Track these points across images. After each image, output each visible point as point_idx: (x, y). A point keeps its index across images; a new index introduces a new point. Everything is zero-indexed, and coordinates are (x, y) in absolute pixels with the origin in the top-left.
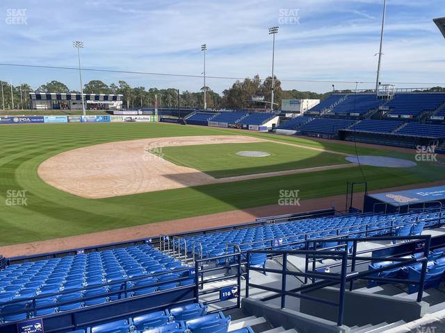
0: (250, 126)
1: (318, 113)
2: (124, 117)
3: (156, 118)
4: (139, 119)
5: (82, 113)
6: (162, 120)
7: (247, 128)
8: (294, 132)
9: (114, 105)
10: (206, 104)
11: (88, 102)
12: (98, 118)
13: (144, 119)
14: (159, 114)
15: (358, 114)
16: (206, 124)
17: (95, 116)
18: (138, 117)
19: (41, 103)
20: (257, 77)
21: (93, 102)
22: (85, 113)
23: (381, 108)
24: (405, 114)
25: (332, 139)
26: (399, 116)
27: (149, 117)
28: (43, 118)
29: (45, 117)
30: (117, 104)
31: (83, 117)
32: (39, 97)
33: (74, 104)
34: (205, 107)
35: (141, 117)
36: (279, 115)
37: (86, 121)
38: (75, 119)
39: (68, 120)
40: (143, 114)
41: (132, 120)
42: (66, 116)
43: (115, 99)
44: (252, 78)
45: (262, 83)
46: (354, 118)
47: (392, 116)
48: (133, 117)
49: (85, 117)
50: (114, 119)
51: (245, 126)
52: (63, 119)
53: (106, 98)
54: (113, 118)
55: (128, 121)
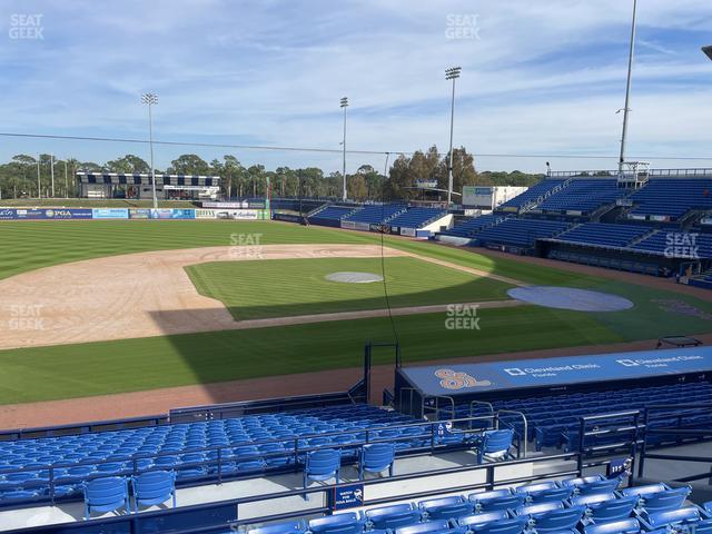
0: (402, 229)
1: (515, 209)
2: (217, 212)
3: (267, 214)
4: (240, 214)
5: (152, 205)
6: (276, 217)
7: (398, 233)
8: (467, 240)
9: (208, 193)
10: (345, 192)
11: (167, 187)
12: (175, 212)
13: (248, 215)
14: (272, 207)
15: (579, 213)
16: (337, 224)
17: (172, 210)
18: (238, 211)
19: (95, 189)
20: (434, 149)
21: (173, 188)
22: (156, 205)
23: (619, 203)
24: (658, 214)
25: (523, 254)
26: (648, 218)
27: (255, 211)
28: (90, 211)
29: (94, 209)
30: (213, 191)
31: (153, 210)
32: (92, 179)
33: (145, 190)
34: (345, 197)
35: (243, 212)
36: (453, 212)
37: (156, 215)
38: (140, 213)
39: (130, 216)
40: (249, 208)
41: (228, 217)
42: (126, 209)
43: (208, 183)
44: (425, 151)
45: (441, 160)
46: (571, 219)
47: (635, 217)
48: (231, 212)
49: (156, 211)
50: (201, 215)
51: (395, 229)
52: (121, 213)
53: (195, 182)
54: (199, 213)
55: (223, 218)
